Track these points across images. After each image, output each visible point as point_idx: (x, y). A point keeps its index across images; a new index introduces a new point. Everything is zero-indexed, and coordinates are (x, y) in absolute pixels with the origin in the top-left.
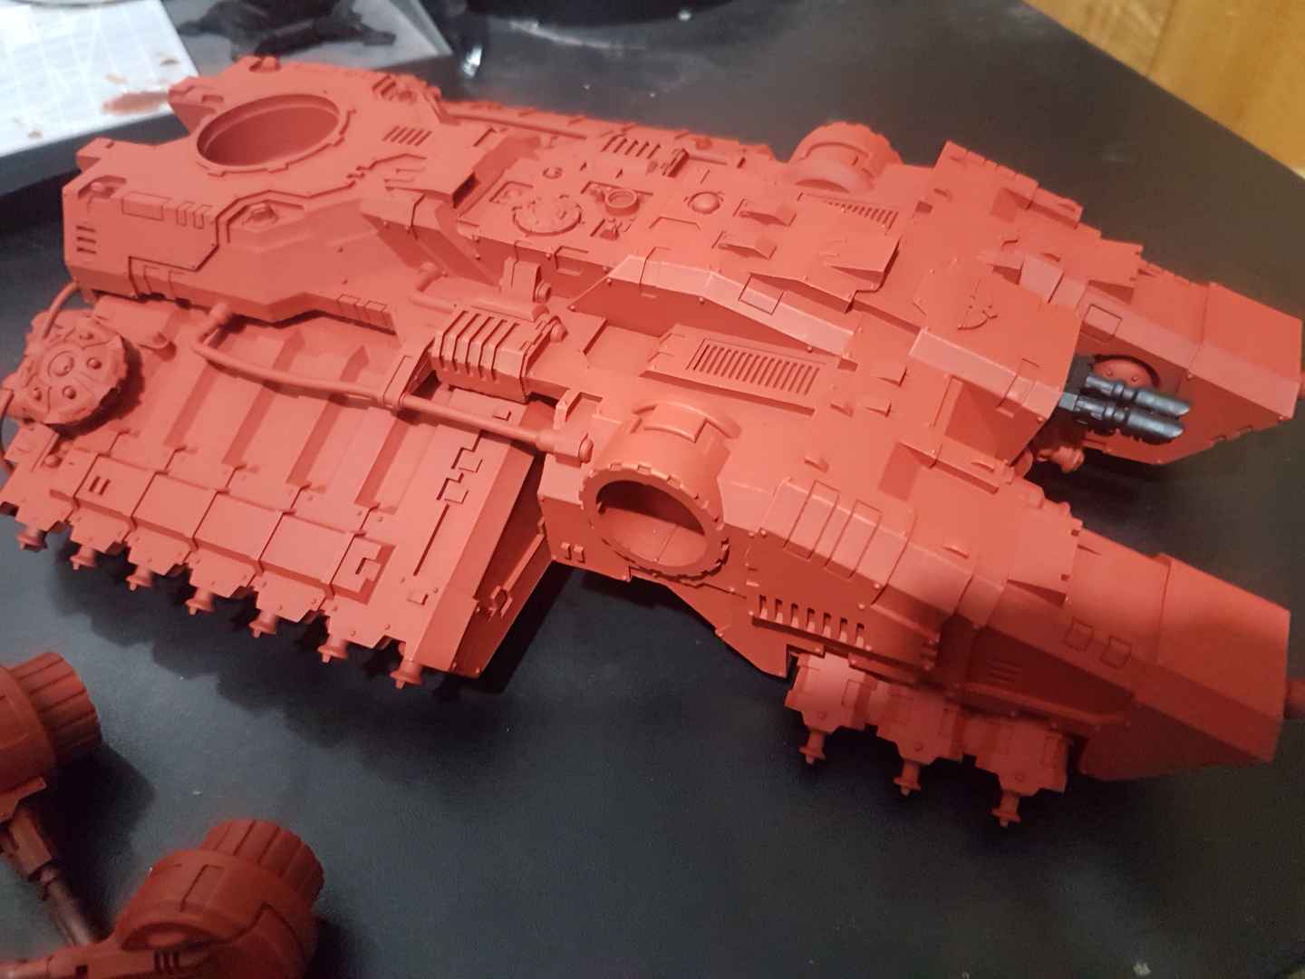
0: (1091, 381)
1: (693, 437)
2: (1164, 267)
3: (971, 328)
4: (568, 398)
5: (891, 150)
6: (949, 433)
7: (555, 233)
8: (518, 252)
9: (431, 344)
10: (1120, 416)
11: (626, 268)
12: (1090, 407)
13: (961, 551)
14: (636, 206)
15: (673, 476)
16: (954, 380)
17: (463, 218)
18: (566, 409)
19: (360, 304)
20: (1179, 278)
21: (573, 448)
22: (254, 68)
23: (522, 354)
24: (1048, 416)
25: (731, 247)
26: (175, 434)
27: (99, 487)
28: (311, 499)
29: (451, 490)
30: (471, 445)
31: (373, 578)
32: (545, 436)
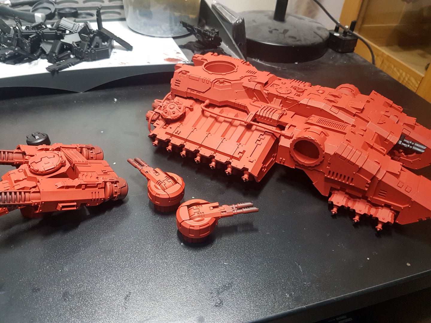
0: (405, 140)
1: (319, 134)
2: (421, 124)
3: (380, 124)
4: (289, 125)
5: (359, 91)
6: (375, 142)
7: (286, 94)
8: (277, 97)
9: (258, 112)
10: (411, 147)
11: (304, 101)
12: (404, 144)
13: (378, 162)
14: (303, 92)
15: (316, 139)
16: (376, 133)
17: (265, 89)
18: (288, 127)
19: (240, 104)
20: (424, 127)
21: (289, 135)
22: (212, 55)
23: (279, 115)
24: (395, 143)
25: (328, 100)
26: (195, 125)
27: (178, 133)
28: (226, 140)
29: (258, 142)
30: (263, 134)
31: (241, 156)
32: (283, 132)
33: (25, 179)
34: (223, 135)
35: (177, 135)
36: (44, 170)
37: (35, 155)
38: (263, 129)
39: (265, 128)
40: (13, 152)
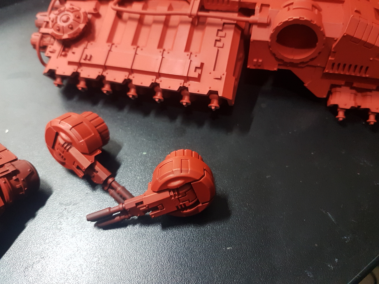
1: (311, 10)
4: (259, 5)
18: (259, 8)
21: (264, 20)
26: (110, 39)
27: (88, 58)
28: (168, 53)
29: (218, 44)
30: (221, 28)
31: (200, 73)
32: (252, 18)
34: (160, 45)
35: (87, 62)
38: (219, 21)
39: (222, 18)
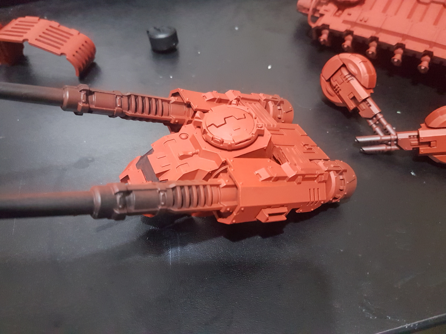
33: (197, 153)
34: (436, 23)
35: (363, 23)
36: (233, 143)
37: (210, 110)
40: (169, 101)
